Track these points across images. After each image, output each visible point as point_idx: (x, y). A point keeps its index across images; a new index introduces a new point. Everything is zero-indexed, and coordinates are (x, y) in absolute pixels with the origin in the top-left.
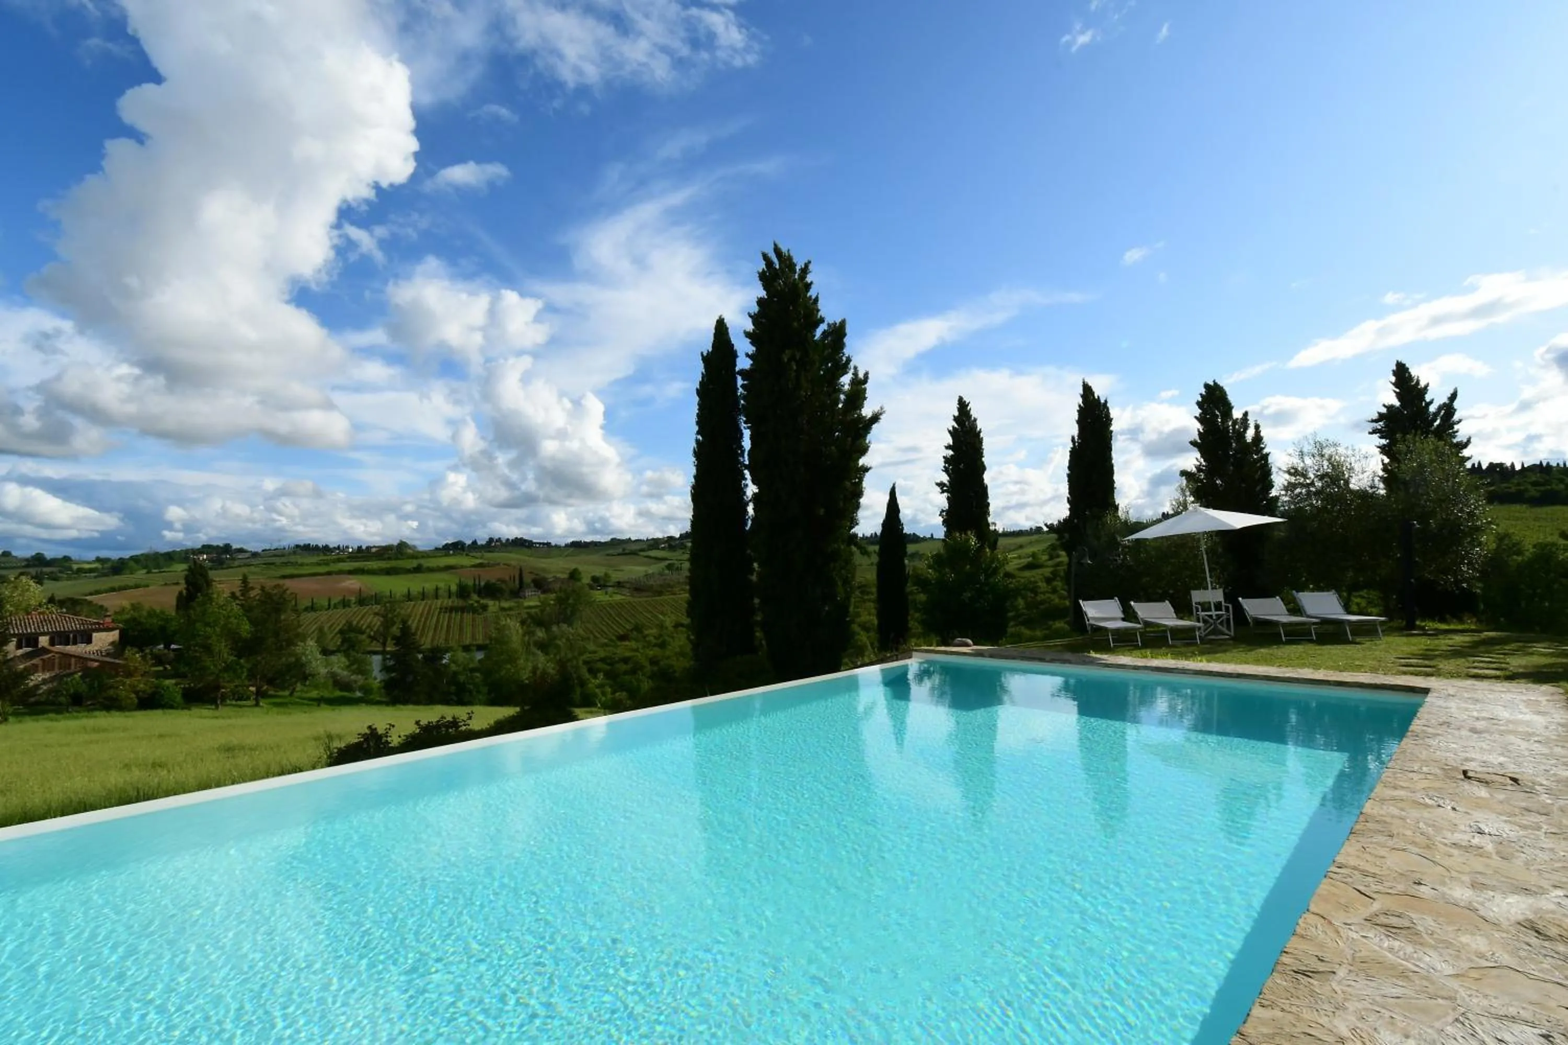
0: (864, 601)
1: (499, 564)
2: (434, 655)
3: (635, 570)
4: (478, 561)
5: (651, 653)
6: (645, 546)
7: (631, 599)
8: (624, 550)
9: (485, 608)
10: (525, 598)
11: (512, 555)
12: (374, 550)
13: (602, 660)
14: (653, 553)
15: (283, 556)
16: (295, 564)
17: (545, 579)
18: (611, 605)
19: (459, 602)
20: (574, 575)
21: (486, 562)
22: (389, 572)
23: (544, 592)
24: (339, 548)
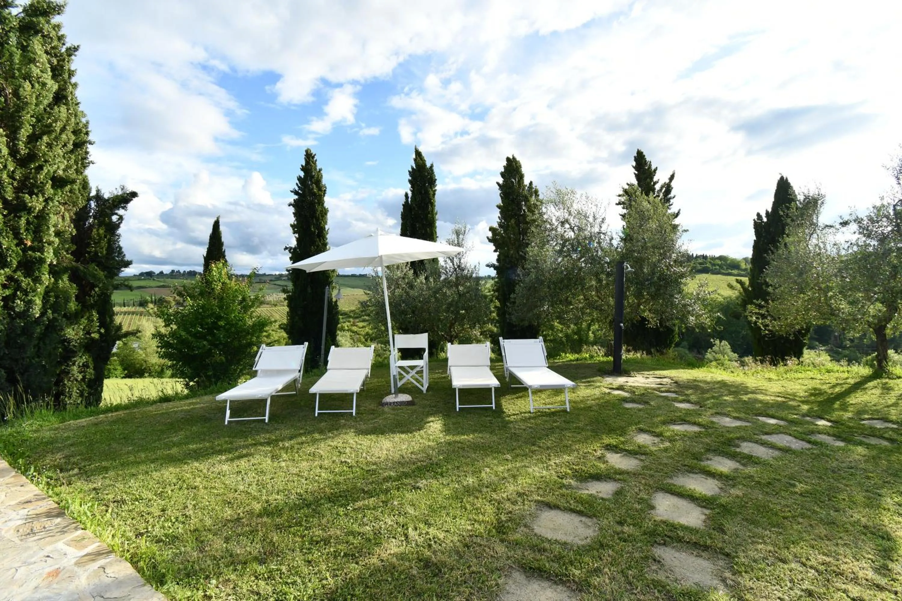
4: (162, 284)
6: (273, 278)
21: (167, 284)
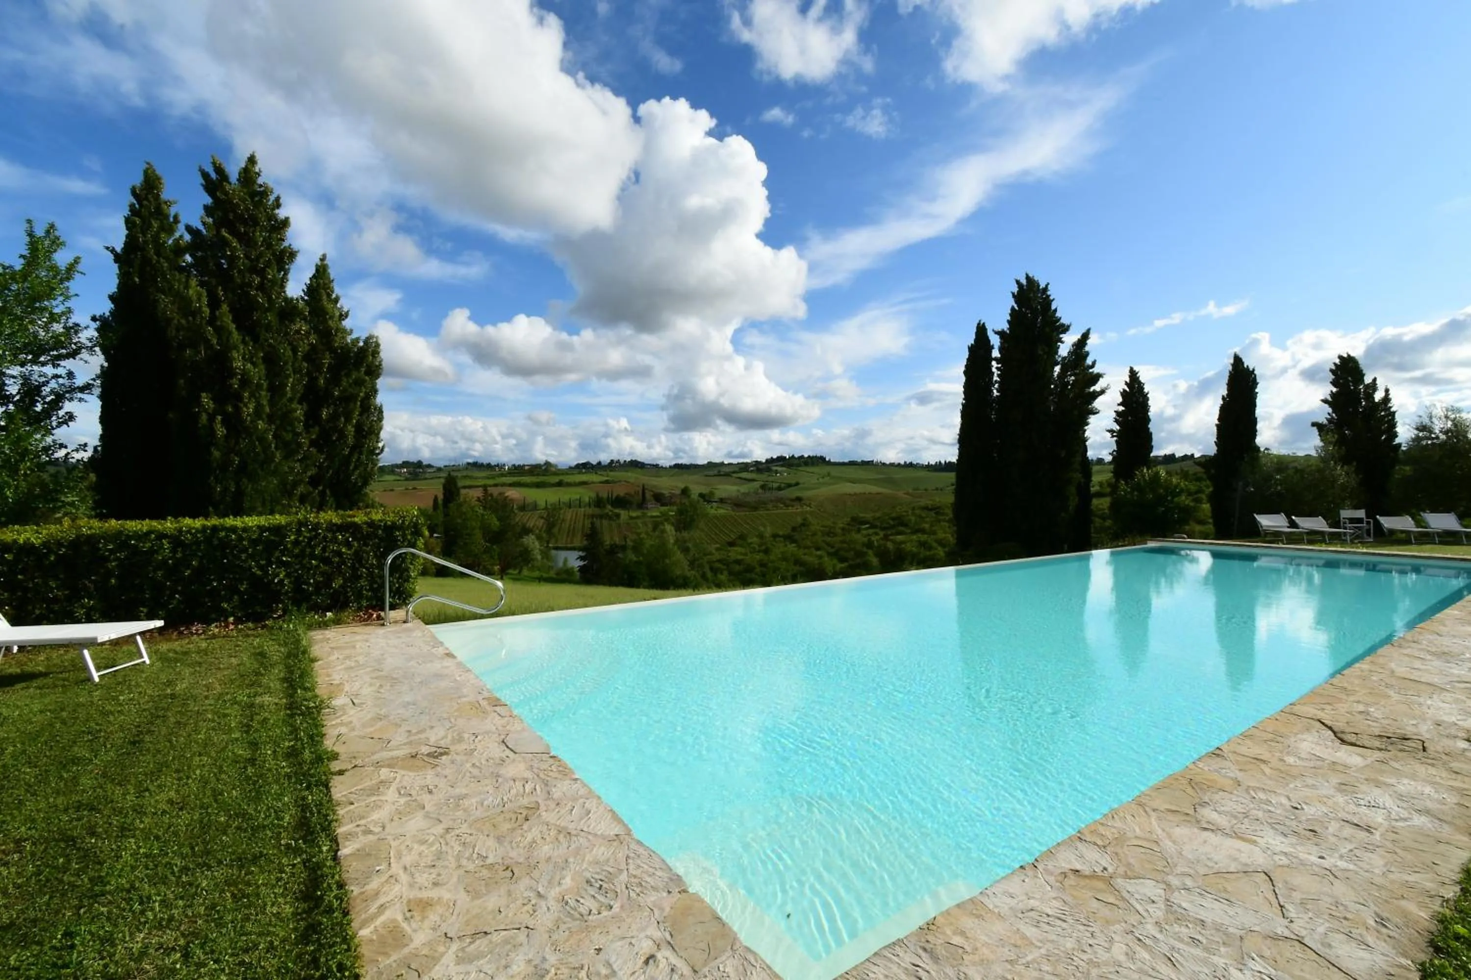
0: (939, 521)
1: (620, 481)
2: (613, 550)
3: (728, 489)
4: (606, 478)
5: (758, 557)
6: (737, 469)
7: (733, 513)
8: (719, 472)
9: (618, 516)
10: (647, 508)
11: (629, 474)
12: (527, 468)
13: (719, 561)
14: (744, 475)
15: (459, 470)
16: (471, 477)
17: (662, 495)
18: (716, 517)
19: (597, 511)
20: (685, 492)
21: (611, 479)
22: (538, 485)
23: (663, 505)
24: (498, 465)
